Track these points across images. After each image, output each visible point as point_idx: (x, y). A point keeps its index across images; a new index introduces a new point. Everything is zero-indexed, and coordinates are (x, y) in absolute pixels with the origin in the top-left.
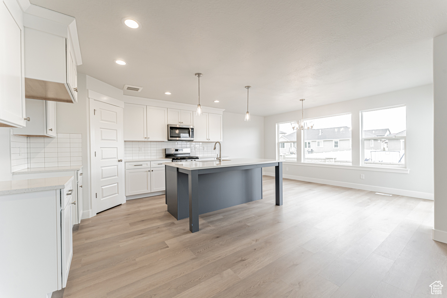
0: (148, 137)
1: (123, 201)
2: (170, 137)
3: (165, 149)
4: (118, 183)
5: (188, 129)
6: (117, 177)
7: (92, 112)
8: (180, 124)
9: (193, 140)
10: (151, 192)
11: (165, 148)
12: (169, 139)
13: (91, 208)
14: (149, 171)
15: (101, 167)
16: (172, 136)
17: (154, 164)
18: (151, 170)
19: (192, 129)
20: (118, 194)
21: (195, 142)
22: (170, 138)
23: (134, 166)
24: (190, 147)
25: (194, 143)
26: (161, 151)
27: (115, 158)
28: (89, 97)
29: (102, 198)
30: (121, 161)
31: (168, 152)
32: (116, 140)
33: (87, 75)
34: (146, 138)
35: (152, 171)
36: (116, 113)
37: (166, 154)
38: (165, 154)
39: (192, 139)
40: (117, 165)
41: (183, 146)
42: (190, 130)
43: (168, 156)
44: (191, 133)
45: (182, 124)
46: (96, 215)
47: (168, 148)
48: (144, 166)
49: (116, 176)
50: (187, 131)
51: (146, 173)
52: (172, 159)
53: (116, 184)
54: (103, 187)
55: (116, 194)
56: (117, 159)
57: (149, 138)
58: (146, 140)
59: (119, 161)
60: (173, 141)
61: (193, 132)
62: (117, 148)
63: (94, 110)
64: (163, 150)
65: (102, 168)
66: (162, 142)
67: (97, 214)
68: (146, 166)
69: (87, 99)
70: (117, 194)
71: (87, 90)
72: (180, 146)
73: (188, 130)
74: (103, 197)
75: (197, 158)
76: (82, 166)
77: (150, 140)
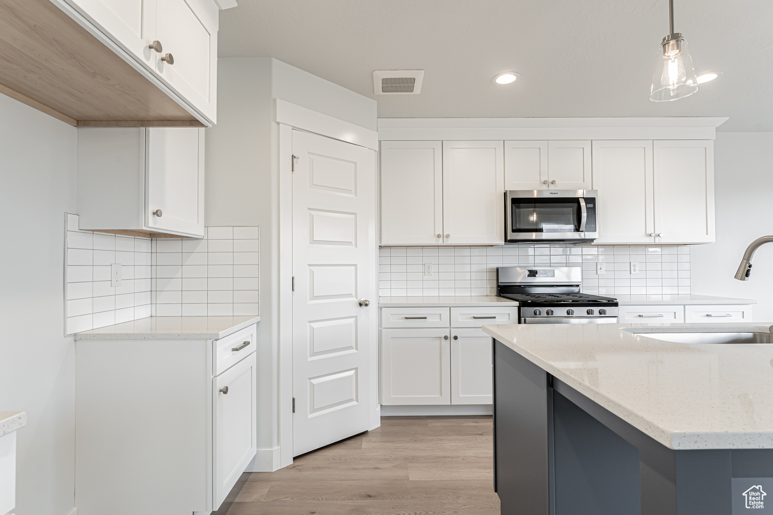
0: (445, 234)
1: (373, 423)
2: (514, 231)
3: (497, 269)
4: (356, 369)
5: (576, 201)
6: (354, 351)
7: (286, 162)
8: (545, 187)
9: (592, 240)
10: (451, 405)
11: (495, 266)
12: (509, 238)
13: (279, 443)
14: (446, 338)
15: (309, 322)
16: (518, 227)
17: (461, 318)
18: (453, 336)
19: (591, 201)
20: (357, 401)
21: (598, 246)
22: (511, 236)
23: (403, 318)
24: (581, 265)
25: (593, 251)
26: (484, 276)
27: (350, 295)
28: (278, 121)
29: (311, 413)
30: (366, 305)
31: (504, 280)
32: (354, 243)
33: (274, 60)
34: (439, 236)
35: (456, 338)
36: (355, 163)
37: (498, 286)
38: (495, 285)
39: (588, 235)
40: (356, 317)
41: (554, 259)
42: (583, 204)
43: (505, 291)
44: (584, 215)
45: (552, 187)
46: (291, 462)
47: (505, 266)
48: (431, 321)
49: (351, 348)
50: (570, 210)
51: (438, 342)
52: (517, 304)
53: (352, 372)
54: (314, 381)
55: (351, 400)
56: (357, 298)
57: (448, 236)
58: (440, 242)
59: (361, 305)
60: (521, 245)
61: (592, 211)
62: (355, 265)
63: (293, 157)
64: (490, 271)
65: (313, 325)
66: (489, 249)
67: (295, 459)
68: (438, 320)
69: (274, 125)
70: (355, 403)
71: (274, 99)
72: (546, 259)
73: (576, 205)
74: (314, 410)
75: (613, 303)
76: (258, 319)
77: (450, 242)
